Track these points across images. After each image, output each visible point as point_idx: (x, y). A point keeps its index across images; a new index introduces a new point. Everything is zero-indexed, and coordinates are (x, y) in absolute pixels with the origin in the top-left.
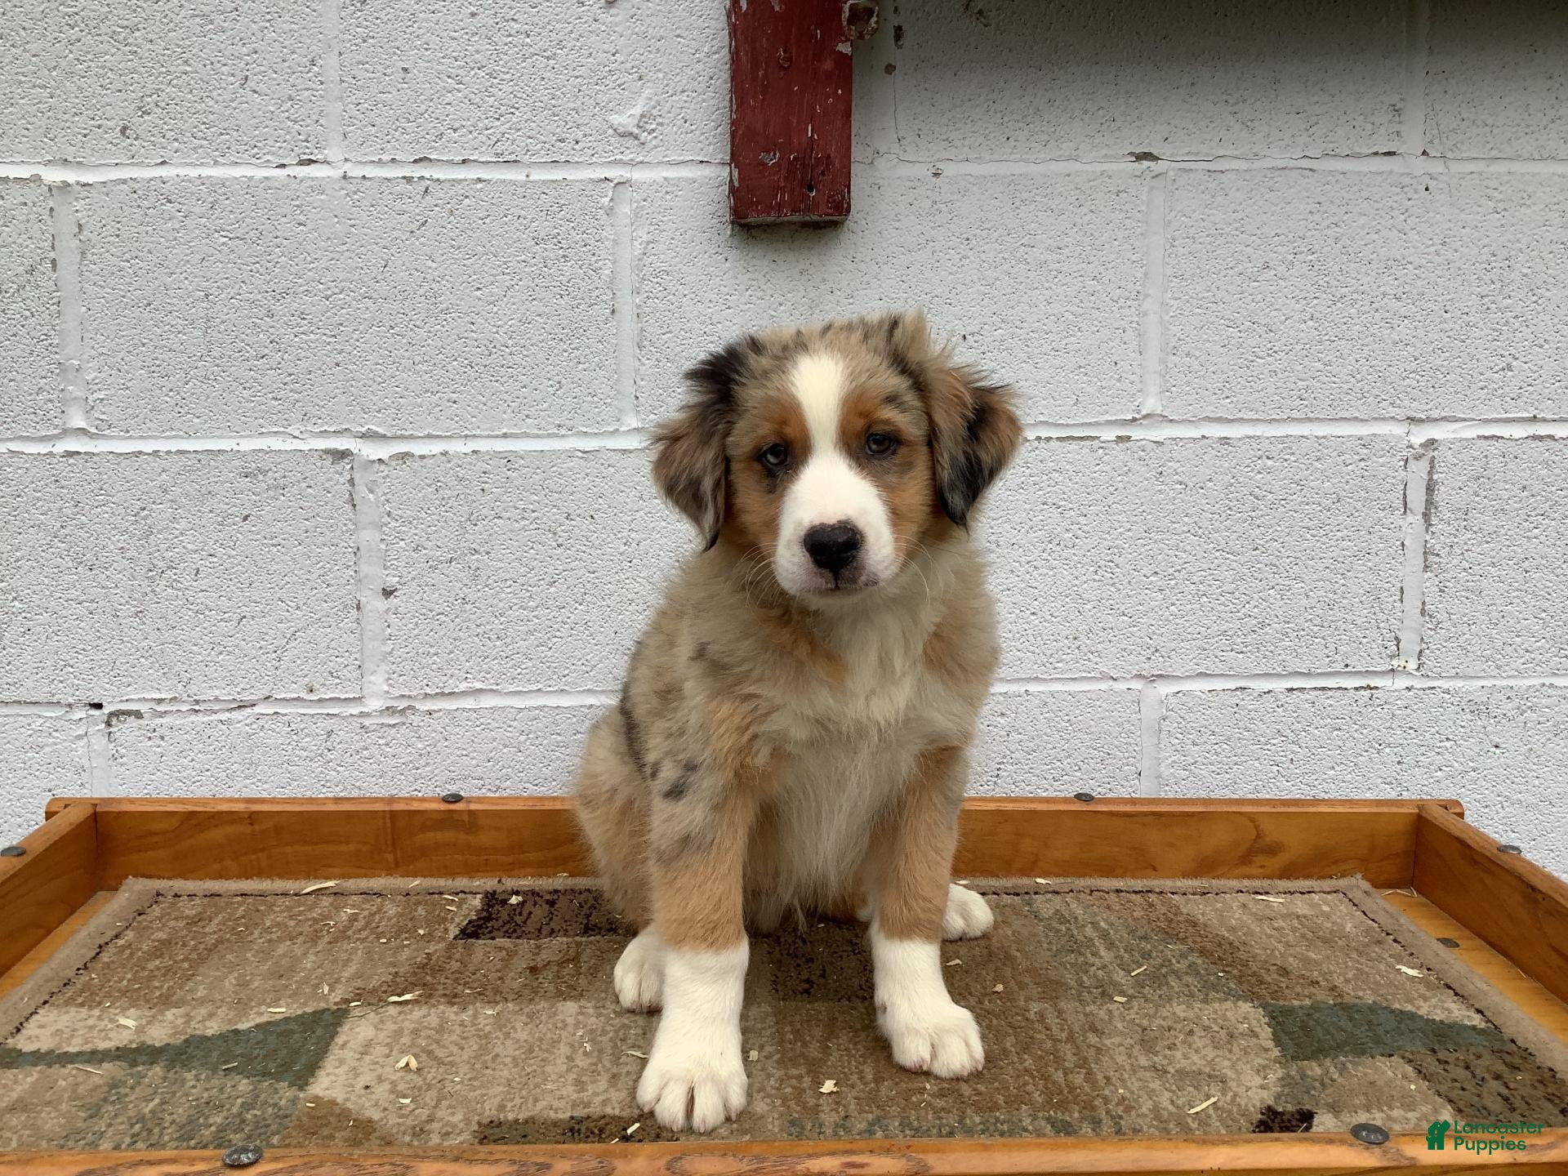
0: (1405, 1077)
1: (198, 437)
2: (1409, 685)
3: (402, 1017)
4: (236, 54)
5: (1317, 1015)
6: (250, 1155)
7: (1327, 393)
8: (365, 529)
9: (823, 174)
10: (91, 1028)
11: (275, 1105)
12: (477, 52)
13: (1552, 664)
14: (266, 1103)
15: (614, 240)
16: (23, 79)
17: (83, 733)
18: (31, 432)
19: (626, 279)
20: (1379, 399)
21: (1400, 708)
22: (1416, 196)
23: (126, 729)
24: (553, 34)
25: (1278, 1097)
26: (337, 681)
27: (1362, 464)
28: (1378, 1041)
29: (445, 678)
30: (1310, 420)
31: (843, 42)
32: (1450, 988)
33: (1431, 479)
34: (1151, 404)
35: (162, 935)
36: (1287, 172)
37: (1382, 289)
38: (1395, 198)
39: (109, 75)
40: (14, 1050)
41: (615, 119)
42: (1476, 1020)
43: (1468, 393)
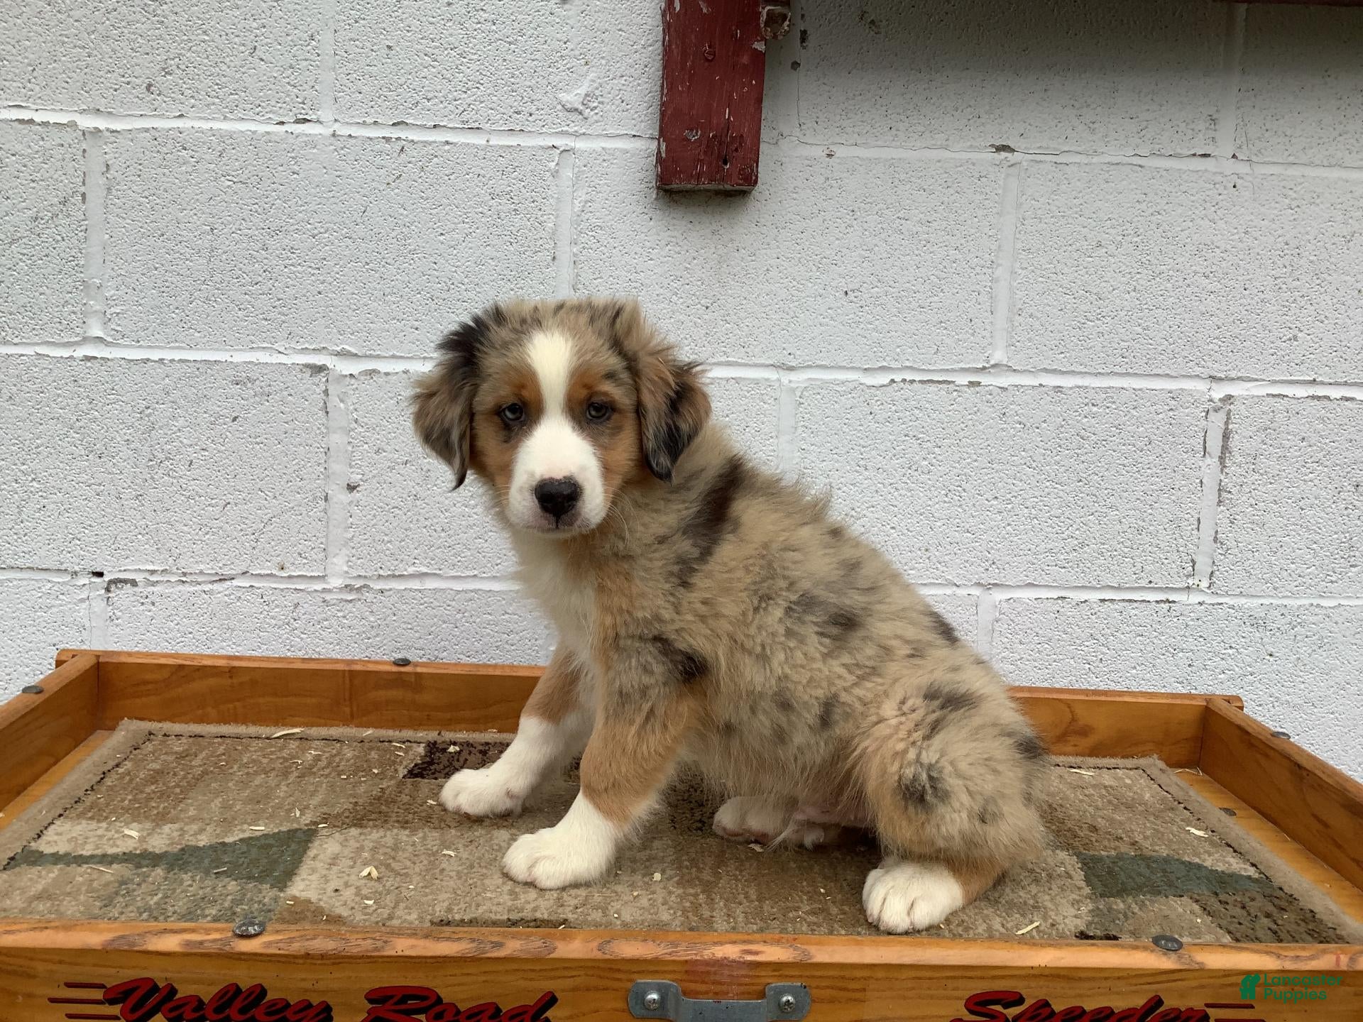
0: (1192, 912)
1: (198, 349)
2: (1201, 601)
3: (363, 837)
4: (247, 27)
5: (1120, 863)
6: (256, 927)
7: (1144, 352)
8: (334, 432)
9: (736, 150)
10: (101, 837)
11: (260, 902)
12: (451, 35)
13: (1319, 588)
14: (252, 900)
15: (558, 198)
16: (66, 40)
17: (85, 597)
18: (56, 339)
19: (566, 232)
20: (1187, 360)
21: (1192, 620)
22: (1225, 192)
23: (122, 595)
24: (515, 24)
25: (1089, 924)
26: (305, 561)
27: (1171, 413)
28: (1171, 885)
29: (396, 562)
30: (1128, 374)
31: (758, 41)
32: (1229, 846)
33: (1227, 429)
34: (999, 356)
35: (156, 766)
36: (1120, 166)
37: (1194, 268)
38: (1207, 193)
39: (139, 40)
40: (37, 851)
41: (564, 97)
42: (1252, 872)
43: (1260, 358)
